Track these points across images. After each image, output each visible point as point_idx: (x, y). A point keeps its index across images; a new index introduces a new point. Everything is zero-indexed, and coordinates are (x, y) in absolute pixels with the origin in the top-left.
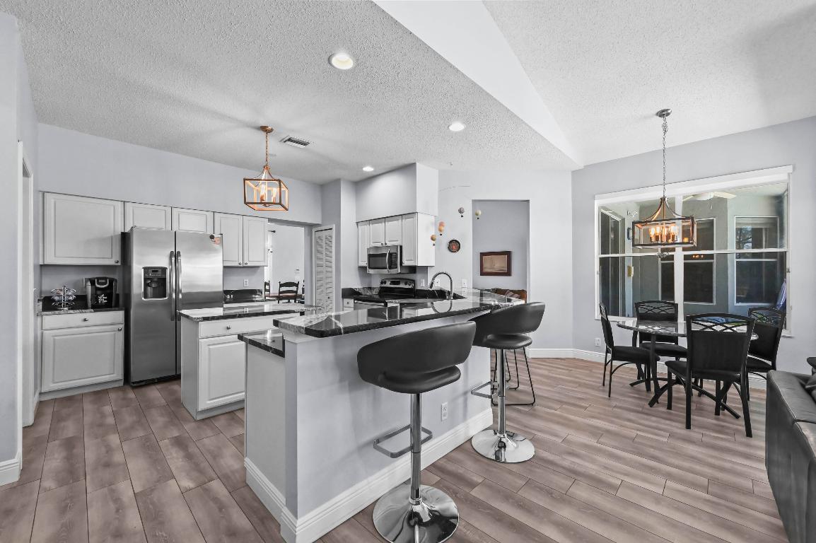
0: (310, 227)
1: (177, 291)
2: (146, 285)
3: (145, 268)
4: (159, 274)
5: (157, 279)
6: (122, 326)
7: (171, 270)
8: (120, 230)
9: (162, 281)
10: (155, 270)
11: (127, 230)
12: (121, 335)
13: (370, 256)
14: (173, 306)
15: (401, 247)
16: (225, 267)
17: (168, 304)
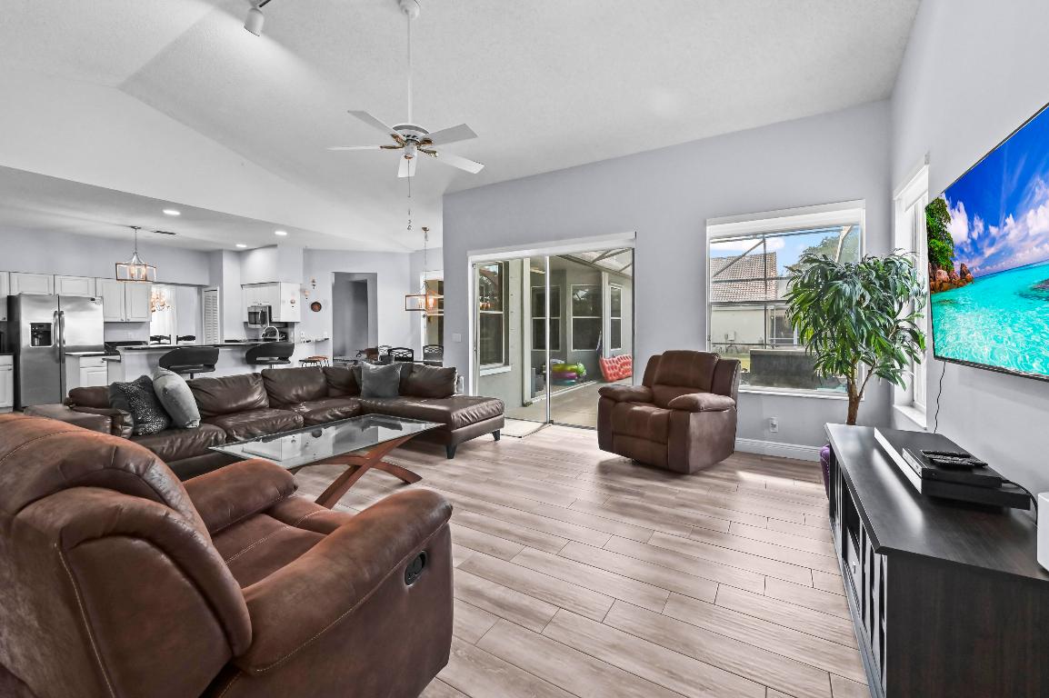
0: (200, 287)
1: (61, 341)
2: (33, 337)
3: (32, 324)
4: (45, 328)
5: (42, 332)
6: (12, 367)
7: (55, 324)
8: (5, 294)
9: (48, 333)
10: (40, 325)
11: (15, 293)
12: (11, 374)
13: (250, 313)
14: (58, 353)
15: (270, 307)
16: (105, 323)
17: (53, 351)
